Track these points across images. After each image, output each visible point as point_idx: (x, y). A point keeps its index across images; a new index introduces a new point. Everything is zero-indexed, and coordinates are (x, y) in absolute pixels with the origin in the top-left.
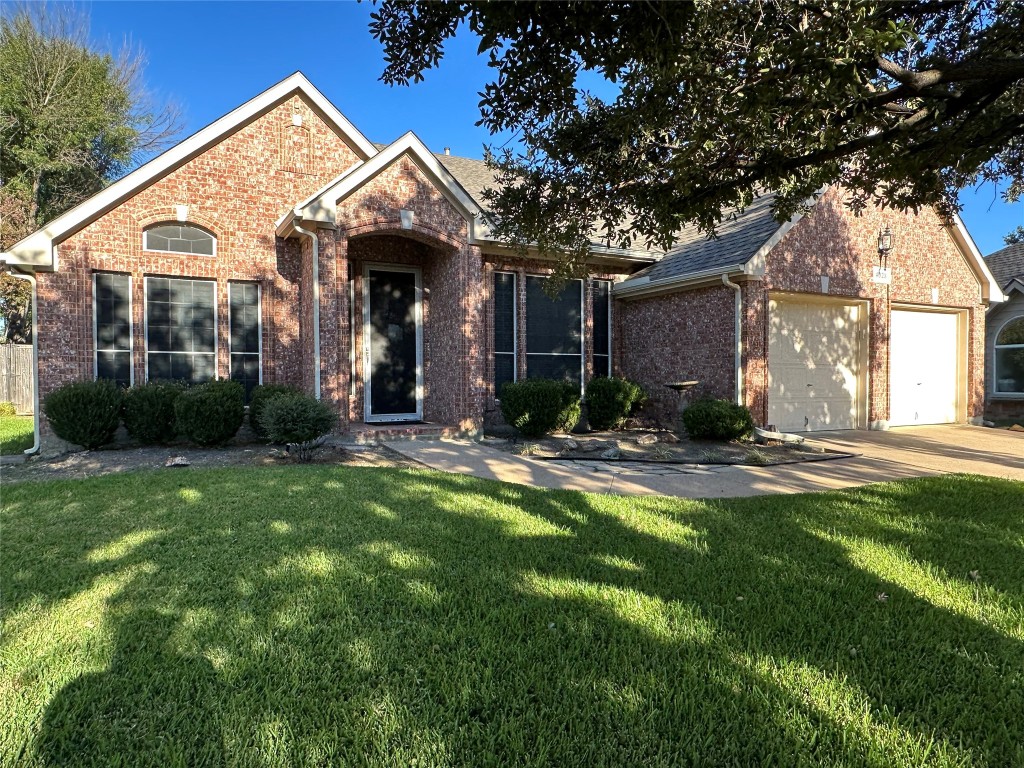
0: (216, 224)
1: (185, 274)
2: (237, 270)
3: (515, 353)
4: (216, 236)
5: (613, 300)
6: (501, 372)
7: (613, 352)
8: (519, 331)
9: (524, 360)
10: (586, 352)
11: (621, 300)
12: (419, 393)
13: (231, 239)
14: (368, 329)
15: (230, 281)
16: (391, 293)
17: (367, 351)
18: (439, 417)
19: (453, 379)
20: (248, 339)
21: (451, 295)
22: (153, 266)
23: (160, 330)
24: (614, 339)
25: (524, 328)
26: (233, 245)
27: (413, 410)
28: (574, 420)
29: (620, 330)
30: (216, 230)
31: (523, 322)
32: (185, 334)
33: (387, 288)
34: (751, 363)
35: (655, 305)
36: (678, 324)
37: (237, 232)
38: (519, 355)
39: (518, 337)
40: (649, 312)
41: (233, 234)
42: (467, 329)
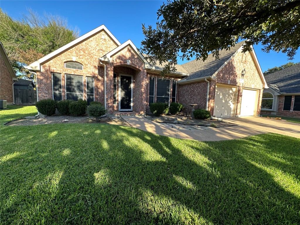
0: (83, 62)
1: (75, 74)
2: (88, 74)
3: (154, 96)
4: (83, 65)
5: (177, 85)
6: (151, 100)
7: (176, 97)
8: (155, 91)
9: (156, 98)
10: (170, 96)
11: (179, 85)
12: (132, 104)
13: (87, 66)
14: (120, 89)
15: (86, 76)
16: (126, 81)
17: (120, 94)
18: (136, 110)
19: (139, 102)
20: (91, 90)
21: (139, 82)
22: (67, 72)
23: (69, 87)
24: (177, 94)
25: (156, 90)
26: (87, 68)
27: (130, 108)
28: (167, 112)
29: (178, 92)
30: (83, 64)
31: (156, 89)
32: (76, 89)
33: (125, 80)
34: (211, 100)
35: (187, 86)
36: (193, 91)
37: (88, 65)
38: (155, 97)
39: (155, 93)
40: (185, 88)
41: (87, 65)
42: (143, 90)
